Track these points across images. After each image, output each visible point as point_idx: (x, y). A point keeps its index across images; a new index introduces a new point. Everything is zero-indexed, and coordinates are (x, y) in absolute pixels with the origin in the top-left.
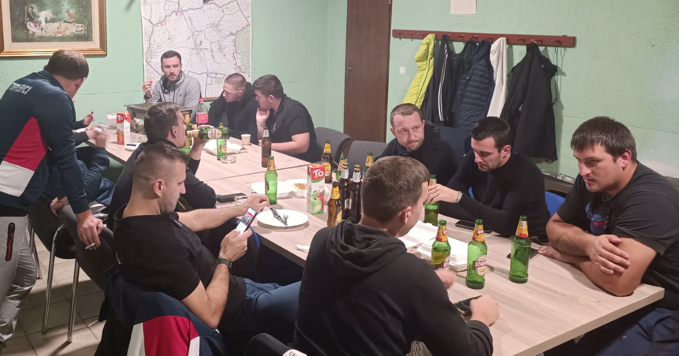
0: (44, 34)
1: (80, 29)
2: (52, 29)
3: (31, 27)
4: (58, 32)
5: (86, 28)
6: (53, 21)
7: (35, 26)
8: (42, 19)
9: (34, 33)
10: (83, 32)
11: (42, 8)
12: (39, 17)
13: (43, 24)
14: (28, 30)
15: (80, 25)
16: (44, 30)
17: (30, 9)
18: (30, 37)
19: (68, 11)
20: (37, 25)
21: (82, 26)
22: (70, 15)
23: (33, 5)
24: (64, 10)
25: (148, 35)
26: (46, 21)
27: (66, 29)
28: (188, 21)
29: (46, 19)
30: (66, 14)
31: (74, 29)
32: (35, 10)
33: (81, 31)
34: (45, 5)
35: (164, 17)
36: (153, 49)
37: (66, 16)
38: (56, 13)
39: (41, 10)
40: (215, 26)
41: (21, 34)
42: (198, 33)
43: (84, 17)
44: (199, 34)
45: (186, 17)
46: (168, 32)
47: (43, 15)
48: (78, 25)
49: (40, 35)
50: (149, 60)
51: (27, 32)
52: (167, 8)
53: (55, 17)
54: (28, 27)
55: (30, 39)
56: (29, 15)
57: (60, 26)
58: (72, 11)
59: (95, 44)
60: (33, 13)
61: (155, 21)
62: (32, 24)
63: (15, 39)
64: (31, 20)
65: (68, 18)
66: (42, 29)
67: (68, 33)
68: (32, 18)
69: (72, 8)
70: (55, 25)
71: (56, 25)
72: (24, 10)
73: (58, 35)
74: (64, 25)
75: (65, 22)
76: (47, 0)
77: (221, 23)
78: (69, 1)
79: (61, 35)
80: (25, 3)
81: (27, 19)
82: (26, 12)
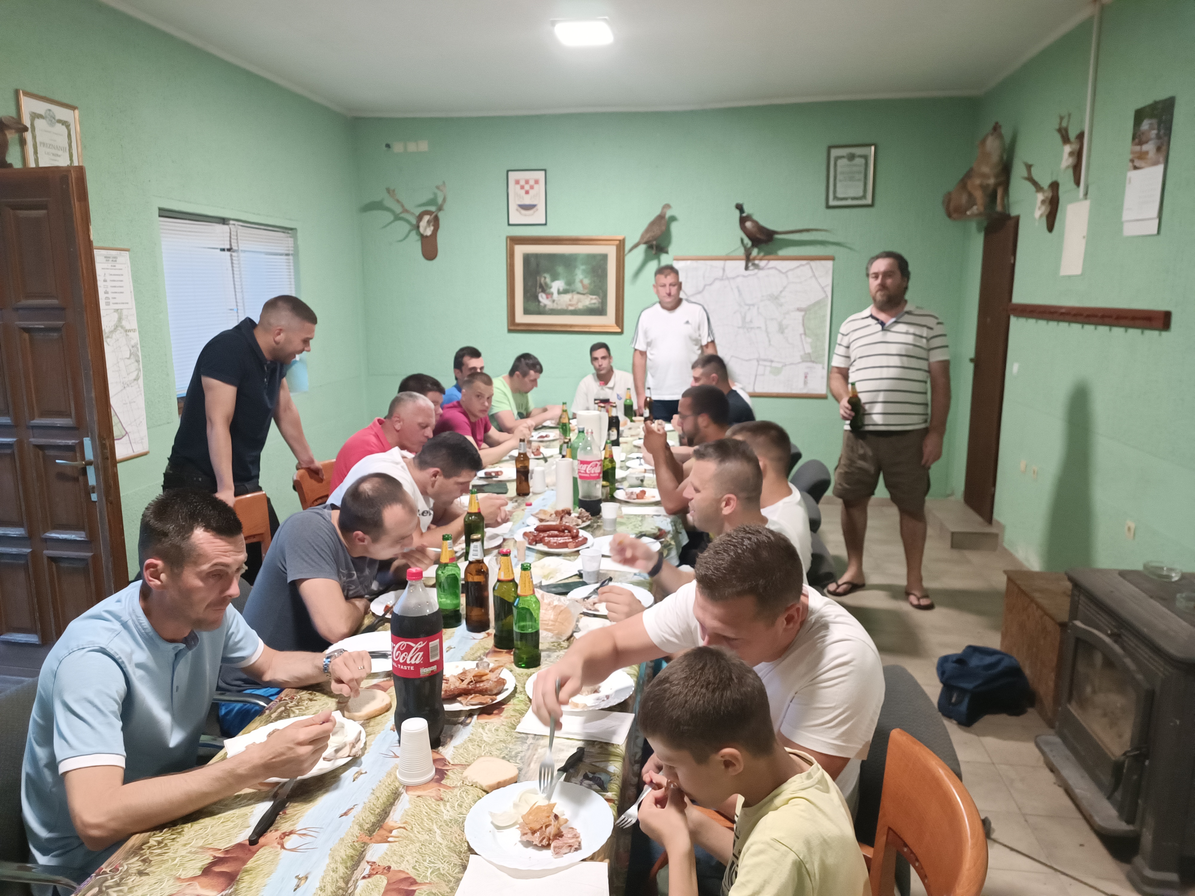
0: (555, 306)
1: (594, 301)
2: (565, 301)
3: (542, 298)
4: (570, 305)
5: (600, 300)
6: (566, 292)
7: (547, 298)
8: (554, 290)
9: (545, 306)
10: (596, 305)
11: (555, 278)
12: (552, 287)
13: (555, 295)
14: (539, 302)
16: (556, 302)
17: (543, 279)
18: (541, 309)
19: (581, 281)
20: (549, 296)
21: (595, 298)
22: (583, 285)
23: (546, 275)
24: (578, 280)
26: (559, 293)
27: (579, 301)
28: (736, 290)
29: (558, 290)
30: (580, 285)
31: (587, 301)
32: (548, 280)
33: (595, 303)
34: (558, 275)
35: (702, 287)
37: (579, 287)
38: (570, 283)
39: (553, 280)
40: (775, 298)
41: (533, 306)
42: (747, 307)
43: (599, 289)
45: (733, 287)
47: (557, 285)
48: (591, 297)
49: (552, 307)
51: (539, 304)
52: (707, 275)
53: (569, 288)
54: (540, 299)
55: (541, 311)
56: (541, 286)
57: (573, 298)
58: (586, 281)
59: (611, 319)
60: (546, 284)
62: (544, 295)
63: (527, 312)
64: (543, 291)
65: (582, 288)
66: (554, 301)
67: (580, 306)
68: (544, 289)
69: (586, 278)
70: (567, 297)
71: (569, 296)
72: (536, 281)
73: (571, 308)
74: (576, 297)
75: (578, 293)
76: (560, 269)
77: (783, 294)
78: (584, 271)
79: (573, 308)
80: (538, 272)
81: (539, 290)
82: (538, 283)
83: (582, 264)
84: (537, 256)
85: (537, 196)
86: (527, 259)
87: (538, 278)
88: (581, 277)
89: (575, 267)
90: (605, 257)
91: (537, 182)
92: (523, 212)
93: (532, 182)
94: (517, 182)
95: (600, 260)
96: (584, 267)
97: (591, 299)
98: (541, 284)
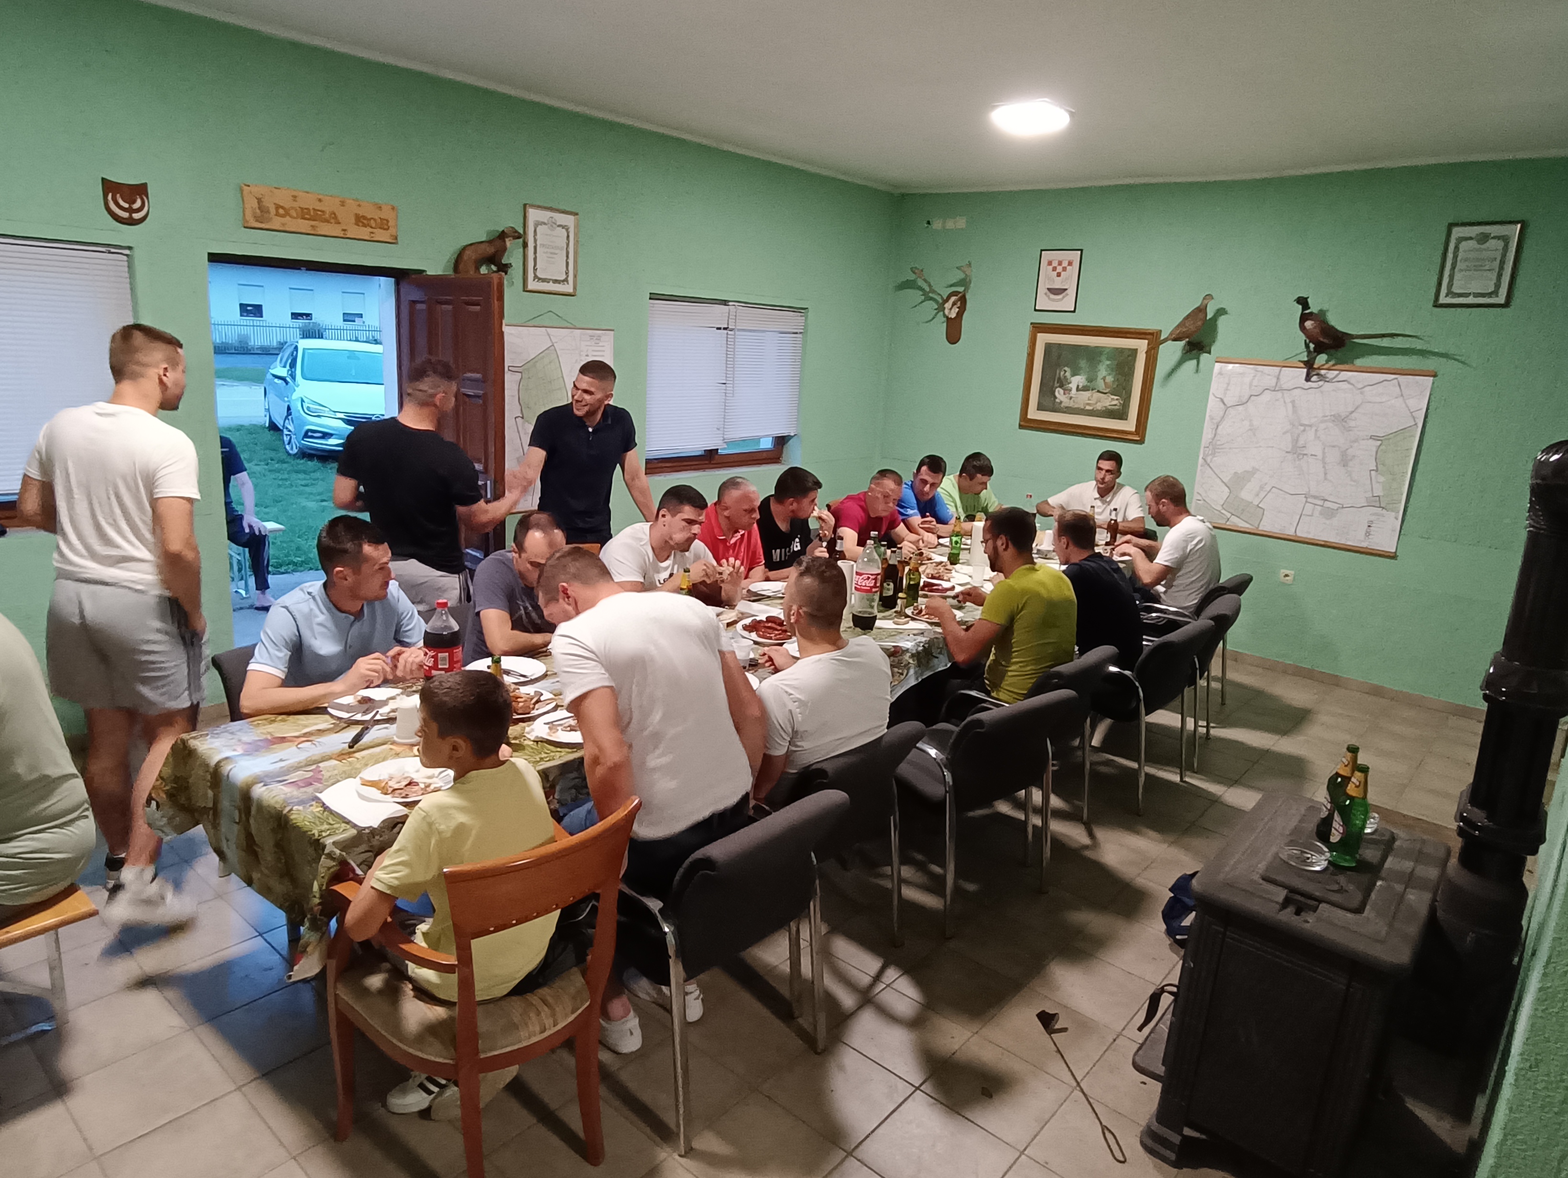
0: (1071, 404)
1: (1115, 403)
2: (1083, 399)
3: (1059, 393)
4: (1088, 404)
5: (1122, 402)
6: (1085, 389)
7: (1064, 393)
8: (1073, 386)
9: (1061, 402)
10: (1117, 407)
11: (1075, 372)
12: (1070, 383)
13: (1074, 391)
14: (1055, 397)
15: (1116, 397)
16: (1074, 399)
17: (1062, 373)
18: (1057, 406)
19: (1104, 379)
20: (1067, 392)
21: (1117, 399)
22: (1105, 383)
23: (1066, 368)
24: (1099, 379)
25: (1215, 421)
26: (1078, 389)
27: (1098, 401)
28: (1290, 406)
29: (1078, 386)
30: (1102, 382)
31: (1111, 401)
32: (1068, 374)
33: (1115, 405)
34: (1080, 368)
35: (1246, 397)
36: (1219, 443)
37: (1101, 385)
38: (1090, 380)
39: (1074, 375)
40: (1341, 420)
41: (1049, 401)
42: (1302, 428)
43: (1122, 389)
44: (1304, 430)
45: (1288, 400)
46: (1251, 421)
48: (1113, 397)
49: (1067, 405)
50: (1209, 459)
51: (1055, 400)
52: (1255, 383)
53: (1088, 384)
54: (1057, 394)
55: (1056, 408)
56: (1060, 381)
57: (1092, 396)
58: (1110, 379)
59: (1130, 425)
60: (1065, 378)
61: (1229, 401)
62: (1062, 391)
63: (1040, 407)
64: (1061, 386)
65: (1104, 387)
66: (1071, 398)
67: (1099, 407)
68: (1063, 384)
69: (1109, 374)
71: (1087, 394)
72: (1054, 372)
73: (1088, 408)
74: (1096, 395)
75: (1098, 391)
76: (1083, 363)
77: (1354, 415)
78: (1108, 367)
79: (1090, 408)
80: (1058, 365)
81: (1056, 385)
82: (1057, 375)
83: (1108, 359)
84: (1059, 346)
85: (1069, 280)
86: (1049, 347)
87: (1058, 371)
88: (1104, 373)
89: (1100, 362)
90: (1134, 352)
91: (1070, 264)
92: (1052, 296)
93: (1065, 264)
94: (1050, 263)
95: (1129, 356)
96: (1108, 362)
97: (1113, 399)
98: (1059, 378)
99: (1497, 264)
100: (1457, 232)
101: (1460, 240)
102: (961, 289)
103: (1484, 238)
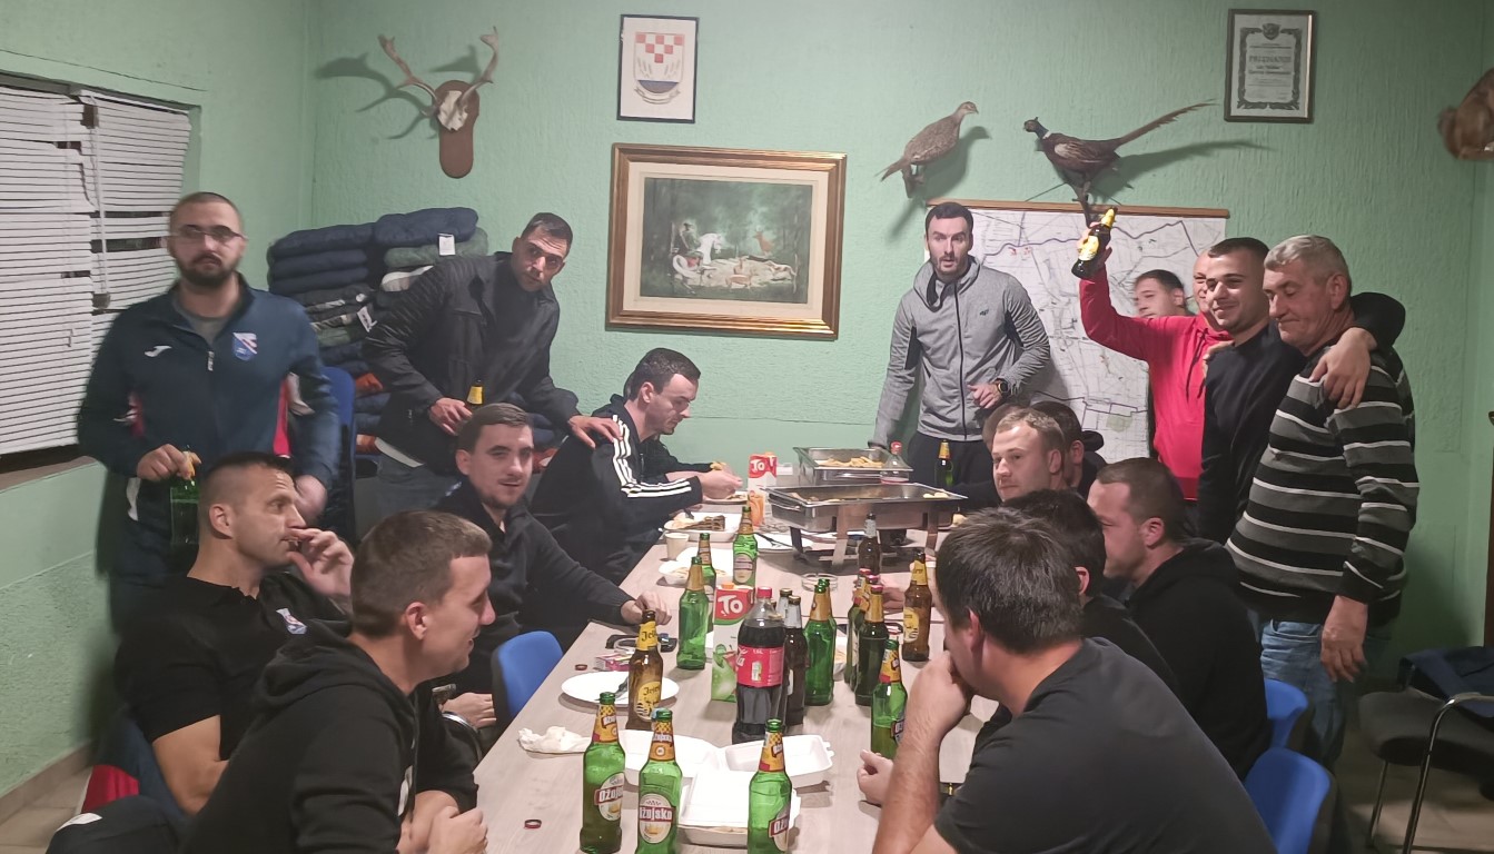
0: (705, 281)
1: (781, 275)
2: (724, 272)
3: (681, 266)
4: (735, 280)
5: (795, 274)
6: (727, 254)
7: (690, 265)
9: (685, 279)
10: (787, 282)
11: (707, 227)
12: (699, 246)
13: (707, 260)
14: (674, 272)
15: (783, 266)
16: (706, 273)
17: (683, 229)
18: (677, 286)
19: (759, 236)
20: (694, 262)
21: (785, 269)
22: (762, 244)
23: (689, 222)
24: (751, 234)
26: (714, 256)
27: (753, 273)
28: (1044, 268)
29: (713, 250)
30: (756, 241)
31: (768, 274)
32: (693, 231)
33: (783, 279)
34: (715, 220)
37: (754, 246)
38: (733, 239)
41: (659, 280)
42: (1066, 300)
43: (793, 250)
44: (1070, 302)
45: (1042, 260)
48: (777, 266)
49: (698, 283)
51: (672, 277)
52: (991, 236)
53: (733, 247)
54: (676, 265)
55: (677, 290)
56: (679, 242)
57: (741, 266)
58: (769, 236)
59: (812, 310)
60: (688, 238)
63: (646, 290)
64: (683, 251)
65: (759, 249)
66: (702, 272)
67: (755, 283)
68: (686, 248)
69: (768, 229)
70: (729, 265)
71: (731, 264)
73: (735, 286)
74: (748, 264)
75: (752, 258)
76: (719, 211)
78: (764, 215)
79: (741, 286)
80: (674, 215)
81: (673, 248)
82: (674, 234)
83: (762, 203)
84: (673, 183)
85: (679, 67)
86: (652, 187)
87: (673, 226)
88: (759, 228)
89: (749, 208)
90: (806, 192)
91: (679, 40)
92: (649, 95)
93: (669, 41)
94: (641, 38)
95: (798, 197)
96: (764, 209)
97: (778, 269)
98: (678, 236)
99: (1291, 66)
100: (1242, 22)
101: (1246, 32)
102: (467, 77)
103: (1272, 32)
